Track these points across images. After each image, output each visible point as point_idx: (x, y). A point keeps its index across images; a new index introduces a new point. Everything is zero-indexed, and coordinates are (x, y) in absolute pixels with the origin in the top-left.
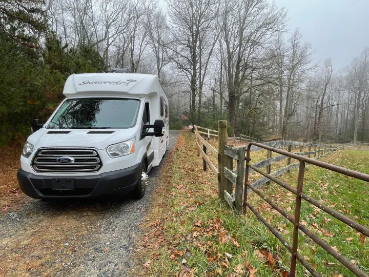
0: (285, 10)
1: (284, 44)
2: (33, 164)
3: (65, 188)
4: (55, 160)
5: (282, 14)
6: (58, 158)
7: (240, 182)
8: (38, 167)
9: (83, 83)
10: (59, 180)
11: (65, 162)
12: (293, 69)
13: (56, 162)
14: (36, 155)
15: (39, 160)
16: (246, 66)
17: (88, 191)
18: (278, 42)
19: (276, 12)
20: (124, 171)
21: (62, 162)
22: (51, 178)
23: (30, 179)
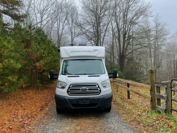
0: (151, 4)
1: (150, 23)
2: (68, 92)
3: (85, 103)
4: (79, 90)
5: (149, 6)
6: (81, 89)
7: (169, 99)
8: (70, 93)
9: (72, 51)
10: (82, 99)
11: (85, 90)
12: (157, 38)
13: (80, 90)
14: (69, 87)
15: (70, 90)
16: (130, 37)
17: (96, 104)
18: (146, 22)
19: (145, 5)
20: (107, 95)
21: (83, 90)
22: (79, 98)
23: (68, 99)
